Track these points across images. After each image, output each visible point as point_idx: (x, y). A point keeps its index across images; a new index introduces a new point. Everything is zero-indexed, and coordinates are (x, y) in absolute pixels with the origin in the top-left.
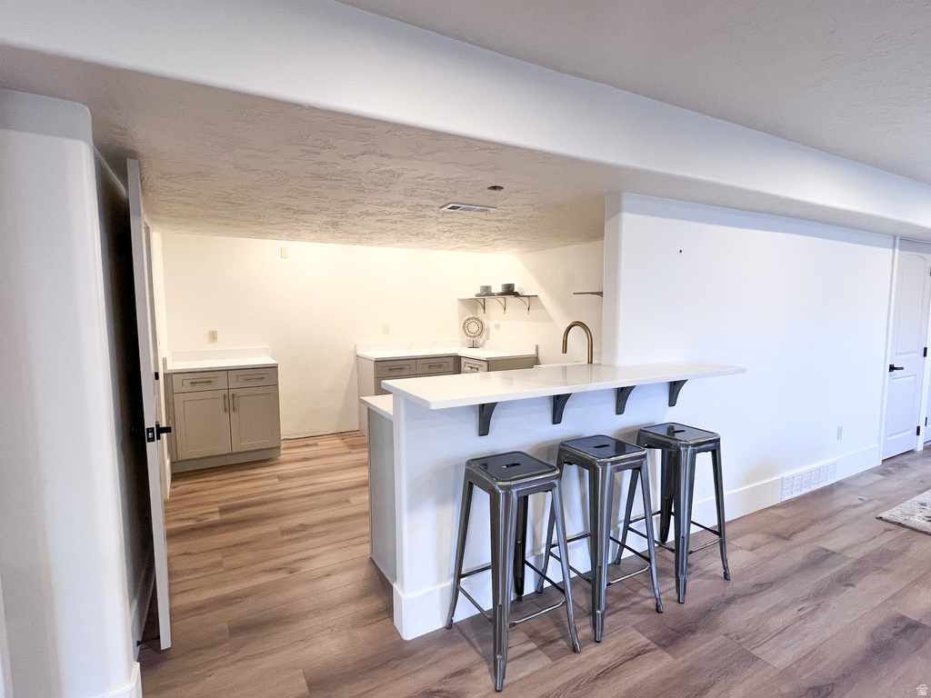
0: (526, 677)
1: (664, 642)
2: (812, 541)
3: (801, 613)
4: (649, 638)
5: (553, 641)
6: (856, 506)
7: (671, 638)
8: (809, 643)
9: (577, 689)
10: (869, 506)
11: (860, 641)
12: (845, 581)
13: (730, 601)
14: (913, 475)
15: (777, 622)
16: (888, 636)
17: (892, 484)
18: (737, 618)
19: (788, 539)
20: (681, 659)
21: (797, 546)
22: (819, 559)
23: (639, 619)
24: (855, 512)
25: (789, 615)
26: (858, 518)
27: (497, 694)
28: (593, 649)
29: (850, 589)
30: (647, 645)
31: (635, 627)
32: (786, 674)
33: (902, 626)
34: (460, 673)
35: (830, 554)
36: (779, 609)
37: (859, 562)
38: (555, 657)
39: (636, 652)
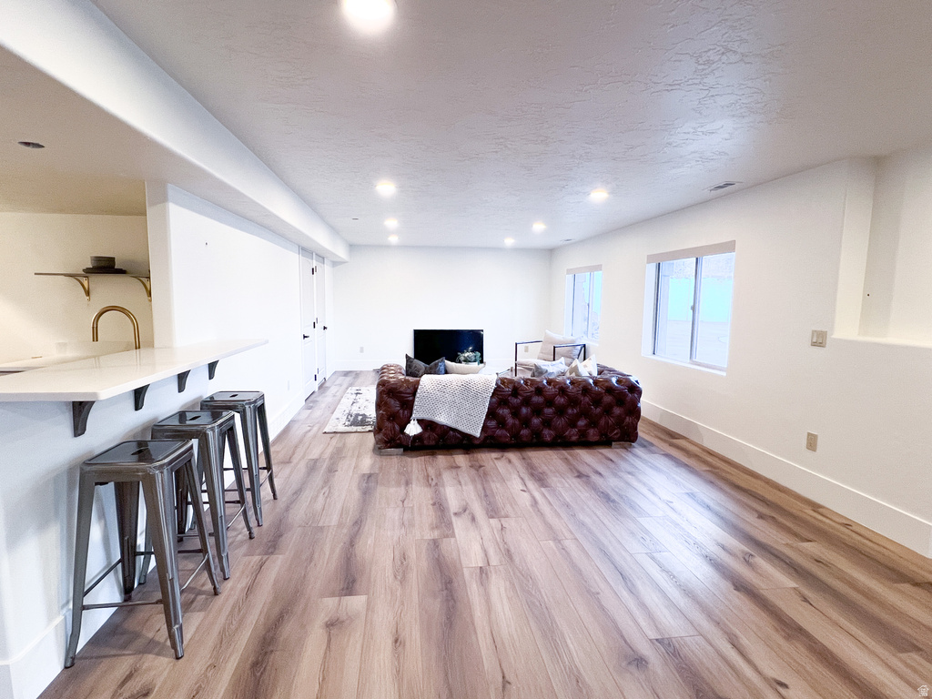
0: (195, 633)
1: (270, 551)
2: (303, 457)
3: (326, 494)
4: (259, 555)
5: (192, 602)
6: (310, 431)
7: (273, 546)
8: (339, 506)
9: (239, 611)
10: (315, 429)
11: (357, 494)
12: (331, 470)
13: (287, 509)
14: (323, 405)
15: (319, 505)
16: (364, 485)
17: (317, 413)
18: (299, 514)
19: (289, 462)
20: (287, 553)
21: (298, 464)
22: (313, 466)
23: (244, 549)
24: (311, 434)
25: (321, 499)
26: (315, 436)
27: (181, 660)
28: (229, 584)
29: (337, 473)
30: (262, 559)
31: (245, 555)
32: (340, 525)
33: (366, 478)
34: (129, 677)
35: (316, 461)
36: (315, 499)
37: (331, 458)
38: (204, 608)
39: (258, 567)
